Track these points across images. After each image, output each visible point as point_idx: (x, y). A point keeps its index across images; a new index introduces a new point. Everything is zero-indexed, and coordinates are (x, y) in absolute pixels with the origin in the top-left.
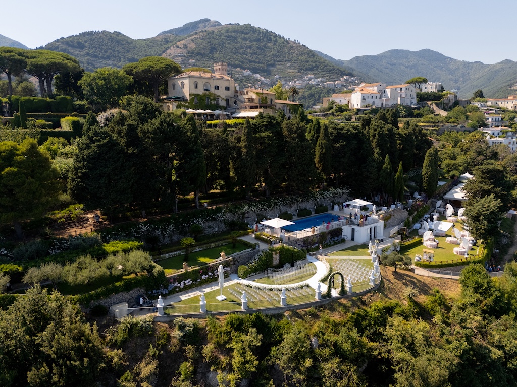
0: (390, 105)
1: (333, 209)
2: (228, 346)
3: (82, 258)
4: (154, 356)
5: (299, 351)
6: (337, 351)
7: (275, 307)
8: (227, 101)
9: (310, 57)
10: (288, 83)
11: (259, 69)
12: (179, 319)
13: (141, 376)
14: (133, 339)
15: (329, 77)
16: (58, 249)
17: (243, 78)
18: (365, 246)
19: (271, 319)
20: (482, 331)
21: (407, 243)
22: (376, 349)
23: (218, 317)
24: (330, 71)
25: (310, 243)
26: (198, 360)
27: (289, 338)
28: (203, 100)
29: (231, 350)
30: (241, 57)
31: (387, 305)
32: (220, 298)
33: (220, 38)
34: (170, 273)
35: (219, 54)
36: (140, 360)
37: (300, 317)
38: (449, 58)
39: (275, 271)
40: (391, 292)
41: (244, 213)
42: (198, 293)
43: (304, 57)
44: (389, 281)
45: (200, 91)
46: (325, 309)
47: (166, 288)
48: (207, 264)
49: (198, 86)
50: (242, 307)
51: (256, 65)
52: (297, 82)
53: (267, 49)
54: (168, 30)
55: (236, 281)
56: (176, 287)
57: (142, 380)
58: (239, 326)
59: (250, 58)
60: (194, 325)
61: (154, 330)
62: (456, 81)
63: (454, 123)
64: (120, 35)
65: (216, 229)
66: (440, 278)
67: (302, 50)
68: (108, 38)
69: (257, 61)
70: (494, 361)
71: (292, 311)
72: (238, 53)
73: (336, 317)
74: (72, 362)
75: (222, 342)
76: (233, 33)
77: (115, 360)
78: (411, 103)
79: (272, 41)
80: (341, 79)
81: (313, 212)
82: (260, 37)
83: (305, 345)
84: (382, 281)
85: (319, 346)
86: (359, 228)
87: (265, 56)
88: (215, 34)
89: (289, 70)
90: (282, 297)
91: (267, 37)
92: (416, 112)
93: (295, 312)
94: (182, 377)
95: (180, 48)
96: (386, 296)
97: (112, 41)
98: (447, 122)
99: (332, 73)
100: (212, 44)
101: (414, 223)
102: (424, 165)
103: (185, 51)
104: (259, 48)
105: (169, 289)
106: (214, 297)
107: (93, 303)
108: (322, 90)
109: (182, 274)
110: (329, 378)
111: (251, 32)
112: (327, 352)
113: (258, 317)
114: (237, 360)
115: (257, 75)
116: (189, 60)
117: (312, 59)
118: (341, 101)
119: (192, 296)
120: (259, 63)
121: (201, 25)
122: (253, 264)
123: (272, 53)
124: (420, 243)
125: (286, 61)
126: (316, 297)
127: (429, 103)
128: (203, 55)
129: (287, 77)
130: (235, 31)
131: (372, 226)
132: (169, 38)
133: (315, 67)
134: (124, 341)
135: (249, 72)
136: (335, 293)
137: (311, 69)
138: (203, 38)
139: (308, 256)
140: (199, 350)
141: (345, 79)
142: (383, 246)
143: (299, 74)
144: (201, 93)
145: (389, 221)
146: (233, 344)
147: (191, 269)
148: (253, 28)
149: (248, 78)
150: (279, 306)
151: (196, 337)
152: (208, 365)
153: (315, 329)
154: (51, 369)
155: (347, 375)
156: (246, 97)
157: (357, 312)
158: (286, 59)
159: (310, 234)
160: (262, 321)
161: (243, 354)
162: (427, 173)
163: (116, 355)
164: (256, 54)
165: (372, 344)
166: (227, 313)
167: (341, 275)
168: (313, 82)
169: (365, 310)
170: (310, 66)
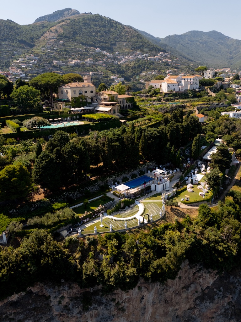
0: (184, 90)
1: (147, 172)
2: (106, 246)
3: (47, 214)
4: (79, 250)
5: (132, 246)
6: (146, 245)
7: (123, 229)
8: (92, 99)
9: (138, 39)
10: (125, 57)
11: (105, 47)
12: (87, 237)
13: (76, 258)
14: (71, 244)
15: (151, 53)
16: (34, 207)
17: (96, 54)
18: (160, 194)
19: (121, 234)
20: (202, 233)
21: (180, 190)
22: (160, 243)
23: (101, 234)
24: (151, 49)
25: (137, 195)
26: (95, 251)
27: (128, 242)
28: (79, 100)
29: (107, 247)
30: (94, 39)
31: (166, 225)
32: (101, 226)
33: (79, 25)
34: (81, 216)
35: (79, 37)
36: (74, 252)
37: (132, 232)
38: (227, 37)
39: (122, 211)
40: (168, 219)
41: (107, 181)
42: (92, 224)
43: (135, 39)
44: (168, 213)
45: (77, 95)
46: (142, 228)
47: (80, 223)
48: (94, 210)
49: (76, 92)
50: (110, 230)
51: (103, 44)
52: (130, 57)
53: (110, 32)
54: (43, 16)
55: (106, 217)
56: (84, 222)
57: (76, 259)
58: (109, 238)
59: (100, 40)
60: (93, 238)
61: (78, 241)
62: (231, 53)
63: (219, 101)
64: (12, 22)
65: (95, 189)
66: (190, 209)
67: (134, 34)
68: (3, 25)
69: (104, 41)
70: (204, 245)
71: (129, 230)
72: (91, 35)
73: (146, 232)
74: (56, 256)
75: (104, 244)
76: (88, 21)
77: (66, 253)
78: (196, 87)
79: (114, 27)
80: (158, 54)
81: (138, 175)
82: (106, 24)
83: (134, 244)
84: (165, 214)
85: (139, 244)
86: (158, 185)
87: (109, 37)
88: (75, 21)
89: (125, 48)
90: (125, 225)
91: (110, 24)
92: (198, 94)
93: (130, 231)
94: (90, 257)
95: (53, 32)
96: (166, 221)
97: (7, 27)
98: (214, 100)
99: (153, 50)
100: (74, 29)
101: (185, 176)
102: (193, 145)
103: (56, 35)
104: (105, 32)
105: (81, 223)
106: (99, 225)
107: (55, 232)
108: (146, 62)
109: (85, 216)
110: (142, 255)
111: (100, 20)
112: (142, 245)
113: (116, 234)
114: (109, 251)
115: (105, 51)
116: (59, 41)
117: (139, 40)
118: (156, 86)
119: (90, 225)
120: (105, 43)
121: (65, 13)
122: (113, 209)
123: (114, 36)
124: (186, 189)
125: (123, 42)
126: (138, 224)
127: (206, 87)
128: (68, 38)
129: (124, 53)
130: (89, 19)
131: (164, 184)
132: (45, 24)
133: (141, 46)
134: (68, 246)
135: (99, 50)
136: (146, 222)
137: (139, 48)
138: (68, 25)
139: (136, 201)
140: (95, 247)
141: (161, 55)
142: (168, 193)
143: (132, 51)
144: (77, 97)
145: (173, 178)
146: (108, 245)
147: (88, 213)
148: (101, 17)
149: (98, 54)
150: (124, 229)
151: (94, 242)
152: (99, 253)
153: (138, 237)
154: (49, 258)
155: (149, 253)
156: (102, 97)
157: (154, 229)
158: (123, 40)
159: (137, 190)
160: (118, 235)
161: (112, 249)
162: (194, 149)
163: (66, 251)
164: (103, 36)
165: (159, 241)
166: (105, 233)
167: (148, 215)
168: (140, 57)
169: (157, 228)
170: (139, 46)
